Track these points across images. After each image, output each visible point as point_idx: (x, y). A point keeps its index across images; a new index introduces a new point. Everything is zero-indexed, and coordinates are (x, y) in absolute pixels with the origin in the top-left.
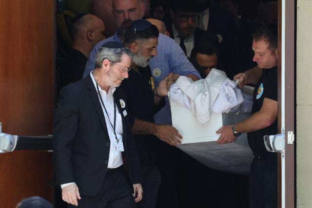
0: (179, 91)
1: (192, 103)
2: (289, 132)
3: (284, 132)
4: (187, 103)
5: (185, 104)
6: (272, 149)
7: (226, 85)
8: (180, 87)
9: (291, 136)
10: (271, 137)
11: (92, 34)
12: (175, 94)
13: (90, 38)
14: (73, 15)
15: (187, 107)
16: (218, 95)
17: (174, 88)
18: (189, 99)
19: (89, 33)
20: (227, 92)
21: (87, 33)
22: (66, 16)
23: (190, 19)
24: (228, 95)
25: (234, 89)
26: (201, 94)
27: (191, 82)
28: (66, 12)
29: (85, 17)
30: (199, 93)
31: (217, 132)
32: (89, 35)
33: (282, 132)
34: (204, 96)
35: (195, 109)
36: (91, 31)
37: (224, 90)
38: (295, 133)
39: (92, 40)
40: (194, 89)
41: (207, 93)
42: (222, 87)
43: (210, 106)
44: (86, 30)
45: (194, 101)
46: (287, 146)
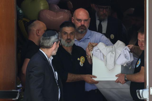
0: (98, 50)
1: (105, 58)
2: (151, 88)
3: (148, 88)
5: (101, 58)
6: (141, 98)
7: (125, 49)
8: (99, 48)
11: (39, 32)
12: (96, 52)
13: (38, 34)
14: (28, 21)
15: (101, 60)
16: (120, 54)
17: (96, 48)
18: (103, 55)
19: (37, 31)
20: (125, 53)
21: (36, 31)
22: (24, 22)
23: (105, 10)
24: (125, 55)
25: (129, 52)
26: (110, 53)
27: (106, 46)
28: (24, 19)
29: (35, 22)
30: (109, 52)
31: (116, 76)
32: (37, 32)
33: (147, 88)
34: (112, 54)
35: (106, 61)
36: (38, 30)
37: (124, 52)
39: (39, 35)
40: (107, 50)
41: (114, 52)
42: (123, 50)
43: (115, 60)
44: (35, 30)
45: (106, 57)
46: (150, 96)
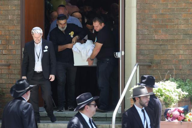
4: (79, 53)
6: (117, 57)
9: (123, 52)
10: (117, 53)
33: (120, 51)
38: (124, 52)
46: (122, 56)
